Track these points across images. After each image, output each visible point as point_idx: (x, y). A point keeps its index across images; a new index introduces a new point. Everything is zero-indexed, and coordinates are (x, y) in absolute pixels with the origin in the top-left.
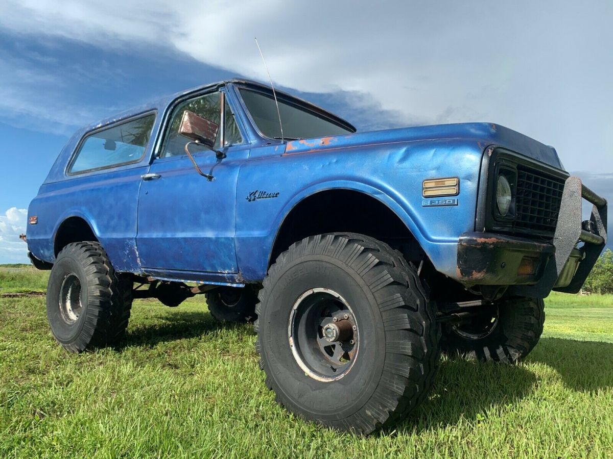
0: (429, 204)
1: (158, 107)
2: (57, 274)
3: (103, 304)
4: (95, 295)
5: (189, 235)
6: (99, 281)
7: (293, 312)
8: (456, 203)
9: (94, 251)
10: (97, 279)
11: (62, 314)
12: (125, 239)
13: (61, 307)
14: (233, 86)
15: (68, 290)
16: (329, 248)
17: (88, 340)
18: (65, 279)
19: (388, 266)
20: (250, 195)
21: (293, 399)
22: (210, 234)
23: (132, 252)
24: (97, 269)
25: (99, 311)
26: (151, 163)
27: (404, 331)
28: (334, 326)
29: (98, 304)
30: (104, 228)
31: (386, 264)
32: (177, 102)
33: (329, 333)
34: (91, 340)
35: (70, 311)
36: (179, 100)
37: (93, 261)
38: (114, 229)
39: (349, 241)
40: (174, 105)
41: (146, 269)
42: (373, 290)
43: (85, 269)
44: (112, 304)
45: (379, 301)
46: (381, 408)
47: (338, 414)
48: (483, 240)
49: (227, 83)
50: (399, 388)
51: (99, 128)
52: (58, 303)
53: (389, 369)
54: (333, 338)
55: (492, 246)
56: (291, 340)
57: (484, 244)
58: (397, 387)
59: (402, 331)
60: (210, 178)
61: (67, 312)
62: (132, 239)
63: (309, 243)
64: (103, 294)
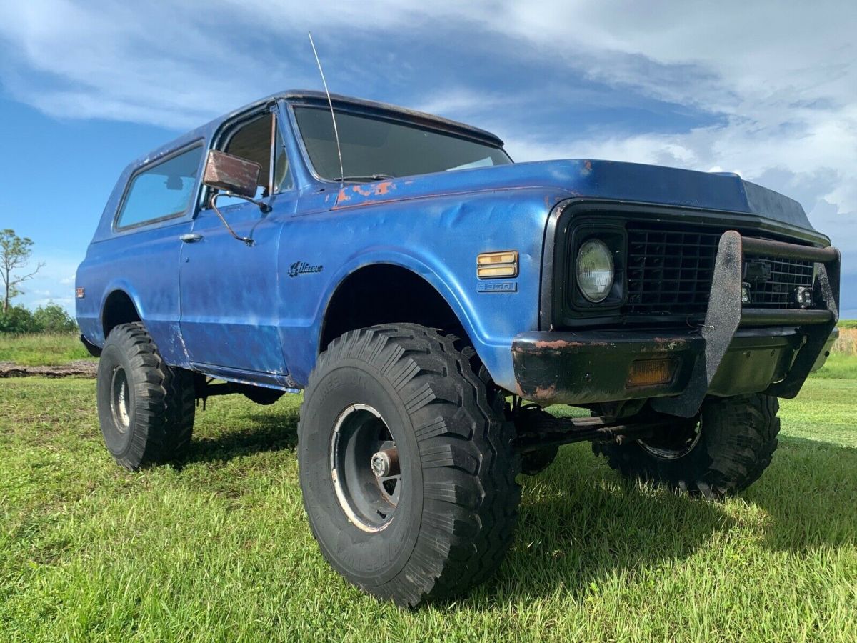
0: (484, 290)
1: (206, 137)
2: (105, 367)
3: (153, 408)
4: (143, 395)
5: (231, 320)
6: (148, 377)
7: (335, 435)
8: (514, 289)
9: (143, 336)
10: (144, 374)
11: (114, 419)
12: (168, 322)
13: (113, 410)
14: (286, 104)
15: (121, 387)
16: (366, 349)
17: (141, 455)
18: (115, 373)
19: (436, 376)
20: (292, 267)
21: (331, 551)
22: (253, 321)
23: (178, 341)
24: (145, 361)
25: (150, 417)
26: (195, 217)
27: (448, 469)
28: (383, 456)
29: (148, 408)
30: (149, 307)
31: (432, 373)
32: (224, 128)
33: (378, 464)
34: (144, 454)
35: (125, 414)
36: (227, 125)
37: (139, 350)
38: (158, 310)
39: (390, 338)
40: (221, 132)
41: (195, 364)
42: (410, 411)
43: (130, 361)
44: (166, 407)
45: (417, 426)
46: (423, 573)
47: (377, 578)
48: (543, 344)
49: (279, 99)
50: (443, 547)
51: (147, 164)
52: (110, 404)
53: (428, 521)
54: (382, 473)
55: (558, 353)
56: (335, 474)
57: (546, 349)
58: (440, 547)
59: (444, 469)
60: (250, 242)
61: (121, 417)
62: (174, 323)
63: (347, 340)
64: (153, 394)
